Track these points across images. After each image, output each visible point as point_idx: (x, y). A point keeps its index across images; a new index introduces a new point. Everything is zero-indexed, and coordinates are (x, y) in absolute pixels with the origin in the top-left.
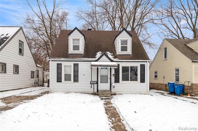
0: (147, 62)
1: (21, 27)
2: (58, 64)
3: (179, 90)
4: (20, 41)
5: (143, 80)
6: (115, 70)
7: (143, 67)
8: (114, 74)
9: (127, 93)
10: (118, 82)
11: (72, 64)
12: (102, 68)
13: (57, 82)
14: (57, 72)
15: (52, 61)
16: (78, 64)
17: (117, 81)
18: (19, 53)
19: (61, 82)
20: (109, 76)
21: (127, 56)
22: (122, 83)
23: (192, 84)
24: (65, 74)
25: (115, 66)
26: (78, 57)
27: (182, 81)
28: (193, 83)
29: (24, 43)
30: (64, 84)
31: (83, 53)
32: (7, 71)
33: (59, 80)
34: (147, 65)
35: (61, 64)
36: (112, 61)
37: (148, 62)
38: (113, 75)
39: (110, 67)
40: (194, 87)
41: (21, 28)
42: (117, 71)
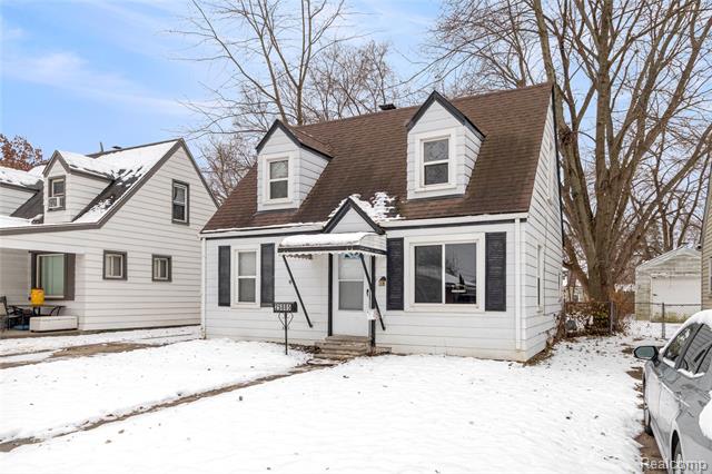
0: (513, 221)
1: (179, 140)
4: (175, 181)
5: (497, 302)
6: (388, 260)
7: (496, 244)
8: (385, 275)
9: (432, 350)
10: (401, 307)
12: (347, 256)
13: (220, 304)
14: (220, 274)
15: (207, 239)
17: (395, 303)
18: (174, 217)
19: (229, 305)
21: (444, 202)
22: (412, 310)
24: (240, 280)
25: (349, 248)
26: (275, 222)
29: (191, 187)
32: (129, 274)
33: (224, 300)
34: (515, 236)
35: (229, 248)
37: (517, 221)
38: (383, 279)
41: (181, 143)
42: (396, 264)
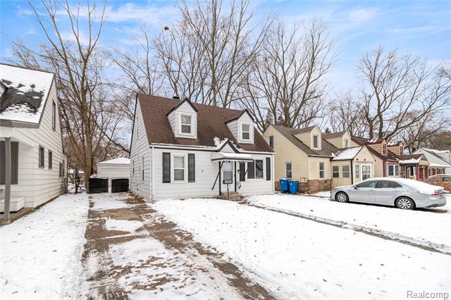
0: (272, 154)
2: (164, 154)
3: (294, 188)
4: (53, 101)
5: (269, 178)
6: (240, 164)
7: (268, 160)
8: (239, 169)
10: (244, 180)
11: (185, 154)
12: (224, 162)
13: (164, 182)
15: (155, 148)
16: (194, 155)
17: (242, 178)
19: (169, 182)
20: (234, 173)
22: (247, 181)
23: (308, 181)
27: (295, 178)
28: (310, 179)
30: (175, 185)
31: (196, 137)
32: (45, 163)
33: (166, 179)
34: (272, 158)
35: (169, 154)
36: (237, 152)
39: (234, 161)
40: (310, 184)
42: (242, 165)
